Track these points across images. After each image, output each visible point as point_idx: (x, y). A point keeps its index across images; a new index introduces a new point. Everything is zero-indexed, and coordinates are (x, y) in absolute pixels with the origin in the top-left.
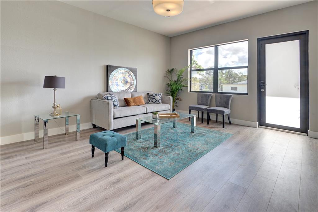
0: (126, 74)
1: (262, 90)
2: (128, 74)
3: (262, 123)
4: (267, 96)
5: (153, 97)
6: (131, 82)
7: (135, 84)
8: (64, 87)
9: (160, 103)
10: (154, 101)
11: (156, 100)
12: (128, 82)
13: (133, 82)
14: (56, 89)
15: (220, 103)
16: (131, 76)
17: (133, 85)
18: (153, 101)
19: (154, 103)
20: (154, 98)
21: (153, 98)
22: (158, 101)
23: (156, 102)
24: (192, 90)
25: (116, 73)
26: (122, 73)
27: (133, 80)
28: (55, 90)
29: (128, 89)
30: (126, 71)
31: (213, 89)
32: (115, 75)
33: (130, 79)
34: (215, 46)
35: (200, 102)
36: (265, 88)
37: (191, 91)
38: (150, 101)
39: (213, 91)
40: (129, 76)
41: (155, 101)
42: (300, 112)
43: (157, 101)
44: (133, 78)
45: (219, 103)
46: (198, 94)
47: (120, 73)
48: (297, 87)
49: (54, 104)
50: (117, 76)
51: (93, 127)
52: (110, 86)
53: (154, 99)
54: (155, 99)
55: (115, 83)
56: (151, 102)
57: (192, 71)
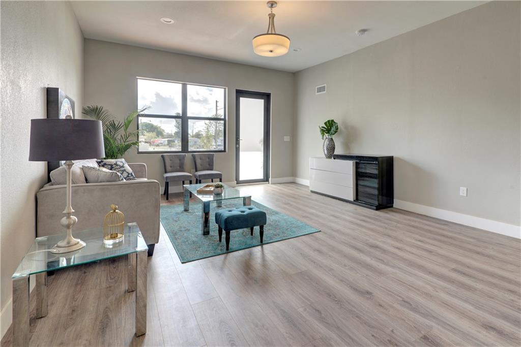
1: (238, 146)
3: (238, 182)
4: (242, 151)
11: (127, 173)
15: (201, 165)
20: (122, 169)
22: (132, 175)
23: (128, 176)
24: (140, 151)
31: (181, 147)
34: (182, 84)
35: (170, 168)
37: (139, 153)
39: (181, 150)
43: (130, 175)
46: (163, 156)
48: (261, 143)
49: (69, 214)
54: (125, 170)
57: (139, 116)
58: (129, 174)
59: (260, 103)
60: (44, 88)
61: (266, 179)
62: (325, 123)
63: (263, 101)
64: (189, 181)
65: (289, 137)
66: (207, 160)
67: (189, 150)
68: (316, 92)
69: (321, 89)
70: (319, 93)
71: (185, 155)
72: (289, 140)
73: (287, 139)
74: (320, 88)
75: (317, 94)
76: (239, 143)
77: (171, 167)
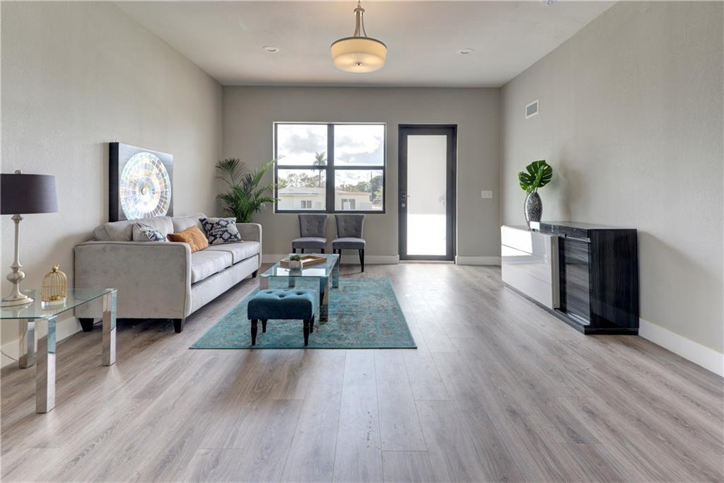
0: (152, 169)
1: (403, 205)
2: (156, 170)
3: (404, 257)
5: (223, 227)
6: (162, 192)
7: (169, 195)
8: (54, 210)
9: (239, 241)
10: (226, 236)
11: (229, 233)
12: (156, 190)
13: (166, 192)
14: (22, 215)
15: (345, 230)
16: (162, 175)
17: (166, 198)
18: (223, 236)
19: (226, 241)
20: (225, 229)
21: (223, 229)
22: (236, 236)
23: (230, 238)
24: (279, 209)
25: (134, 165)
26: (146, 166)
27: (166, 186)
28: (17, 221)
29: (156, 211)
30: (153, 162)
31: (325, 206)
33: (160, 184)
34: (328, 124)
35: (306, 231)
36: (406, 203)
37: (277, 211)
38: (216, 238)
39: (325, 209)
40: (157, 175)
41: (229, 235)
42: (445, 232)
43: (232, 237)
44: (165, 181)
45: (343, 231)
46: (299, 217)
47: (142, 165)
48: (443, 201)
49: (15, 269)
51: (81, 329)
52: (122, 203)
53: (226, 233)
54: (227, 231)
55: (131, 194)
56: (218, 239)
57: (278, 167)
58: (231, 235)
59: (441, 141)
60: (104, 144)
61: (450, 257)
62: (529, 168)
63: (445, 137)
64: (320, 250)
65: (491, 192)
66: (354, 223)
67: (336, 210)
68: (526, 114)
69: (532, 110)
70: (529, 116)
71: (326, 216)
72: (491, 197)
73: (487, 194)
74: (531, 106)
75: (527, 117)
76: (406, 201)
77: (308, 230)
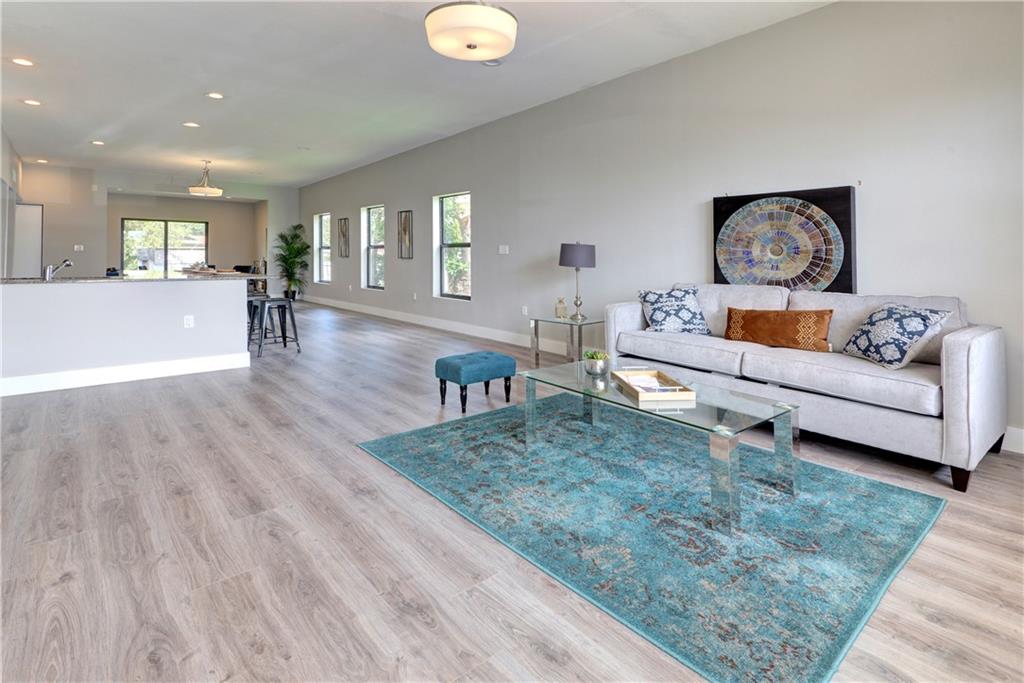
0: (788, 218)
2: (797, 219)
6: (816, 251)
7: (838, 256)
12: (802, 248)
13: (829, 250)
16: (817, 224)
17: (829, 261)
25: (744, 218)
26: (771, 216)
27: (827, 242)
30: (790, 209)
32: (738, 228)
33: (812, 238)
40: (802, 226)
44: (825, 233)
47: (761, 216)
49: (578, 298)
50: (748, 229)
55: (740, 255)
